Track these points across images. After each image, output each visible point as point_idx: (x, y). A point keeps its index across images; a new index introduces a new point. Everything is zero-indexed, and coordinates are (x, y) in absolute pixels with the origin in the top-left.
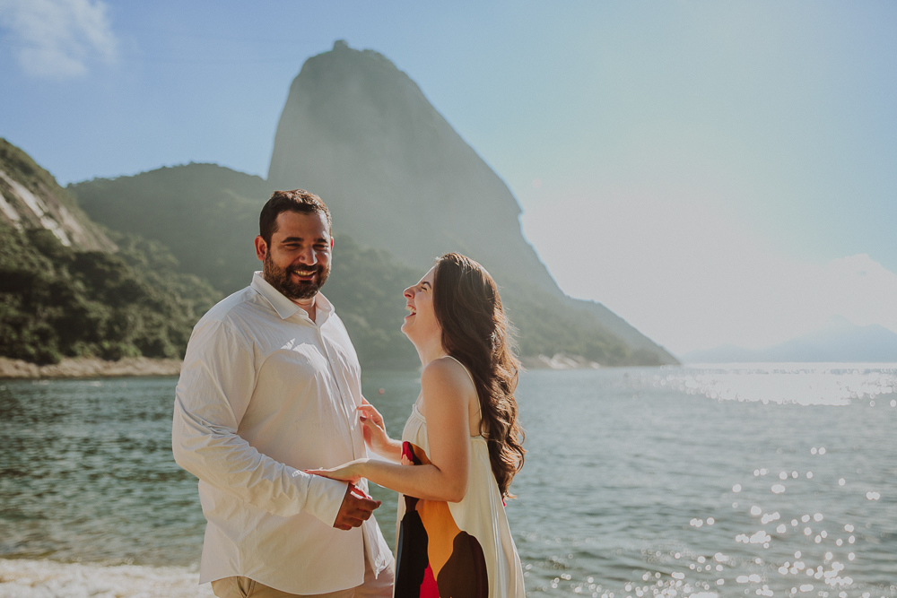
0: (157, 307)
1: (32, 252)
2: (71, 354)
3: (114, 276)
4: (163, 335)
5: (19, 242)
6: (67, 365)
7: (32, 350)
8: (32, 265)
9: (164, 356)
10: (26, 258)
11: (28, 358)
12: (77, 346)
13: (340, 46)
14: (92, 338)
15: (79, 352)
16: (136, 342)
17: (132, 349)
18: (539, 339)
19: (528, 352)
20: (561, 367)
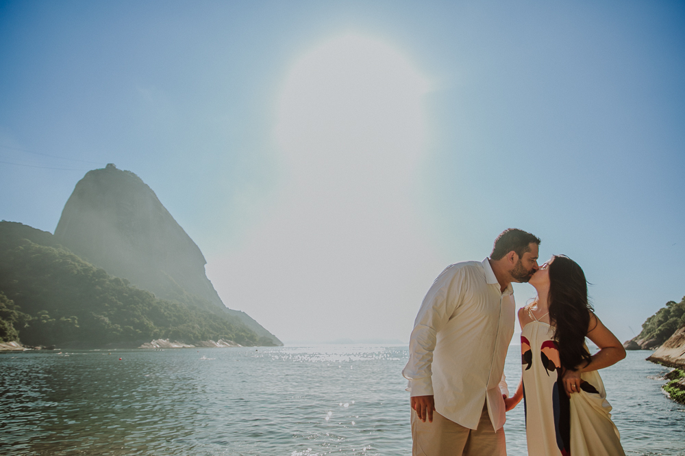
13: (110, 166)
18: (211, 331)
19: (204, 338)
20: (222, 346)
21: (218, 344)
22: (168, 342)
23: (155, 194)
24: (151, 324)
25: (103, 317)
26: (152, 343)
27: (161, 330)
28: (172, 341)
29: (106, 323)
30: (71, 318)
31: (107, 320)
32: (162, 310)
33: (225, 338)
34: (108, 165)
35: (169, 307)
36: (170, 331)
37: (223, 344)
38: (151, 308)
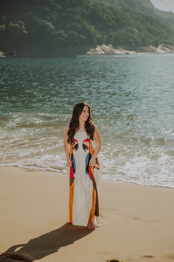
18: (150, 35)
19: (145, 44)
20: (163, 52)
21: (159, 50)
22: (112, 49)
24: (93, 29)
25: (47, 23)
26: (97, 49)
27: (103, 36)
28: (115, 47)
29: (51, 29)
30: (19, 24)
32: (101, 14)
33: (165, 43)
35: (106, 10)
36: (111, 36)
37: (164, 50)
38: (89, 11)
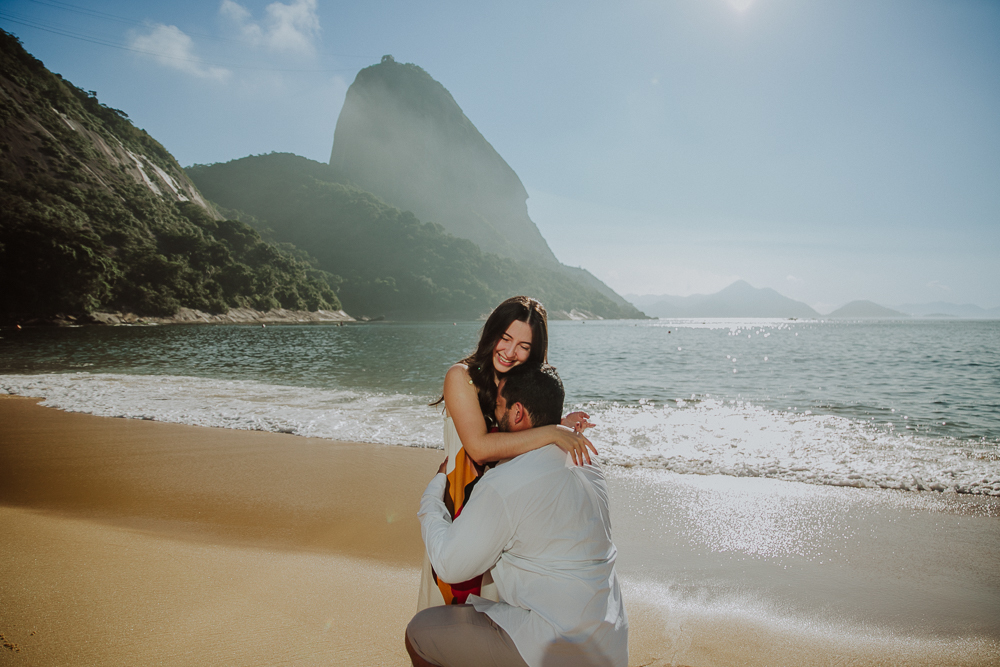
0: (284, 266)
1: (185, 220)
2: (235, 305)
3: (250, 241)
4: (295, 290)
5: (174, 212)
6: (234, 315)
7: (207, 302)
8: (188, 231)
9: (298, 308)
10: (182, 226)
11: (204, 309)
12: (237, 298)
13: (388, 60)
14: (247, 292)
15: (240, 303)
16: (276, 295)
17: (275, 301)
19: (553, 306)
20: (578, 318)
23: (450, 95)
25: (425, 278)
29: (430, 286)
30: (387, 280)
31: (430, 280)
34: (384, 58)
